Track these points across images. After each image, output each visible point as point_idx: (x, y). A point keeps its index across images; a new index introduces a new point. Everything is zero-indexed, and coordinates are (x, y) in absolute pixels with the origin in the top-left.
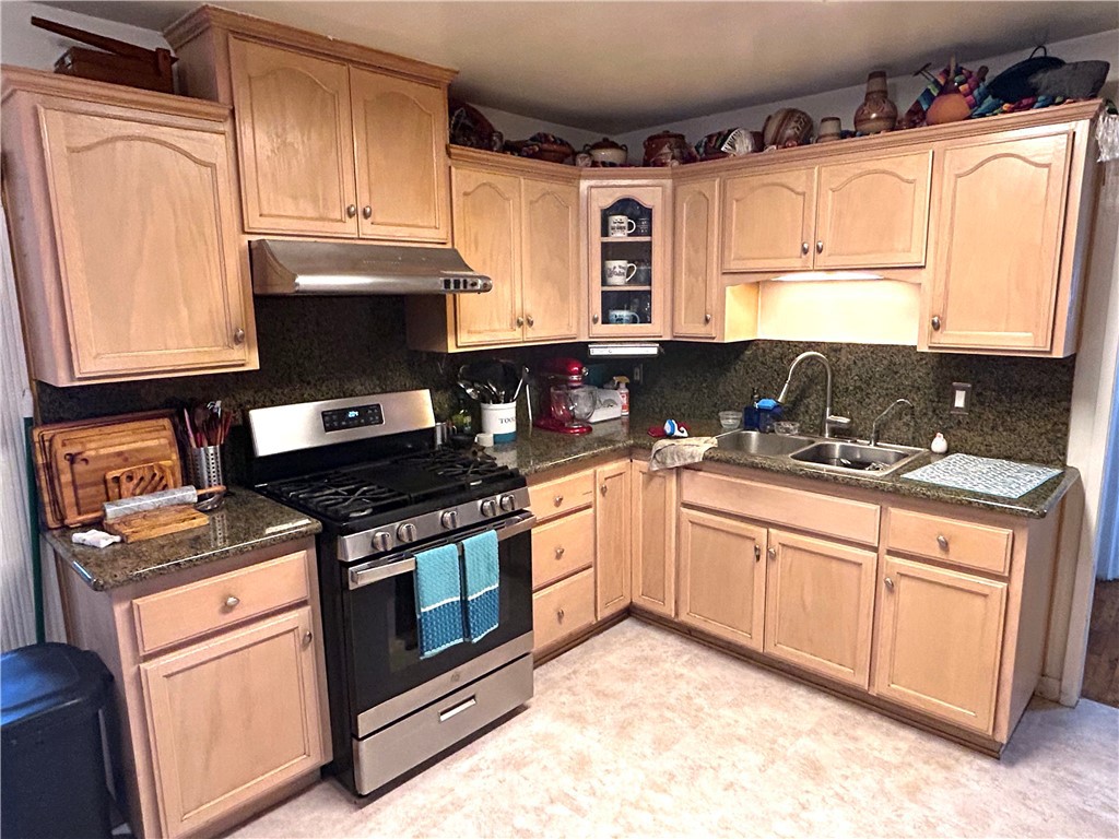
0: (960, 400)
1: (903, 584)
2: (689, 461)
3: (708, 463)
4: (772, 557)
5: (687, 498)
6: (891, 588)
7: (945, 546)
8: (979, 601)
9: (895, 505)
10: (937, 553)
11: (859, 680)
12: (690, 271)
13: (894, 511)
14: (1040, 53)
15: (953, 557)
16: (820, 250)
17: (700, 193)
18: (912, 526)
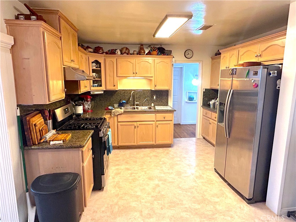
0: (155, 98)
1: (159, 125)
2: (120, 113)
3: (125, 113)
4: (138, 127)
5: (119, 121)
6: (157, 126)
7: (164, 118)
8: (169, 125)
9: (157, 113)
10: (163, 119)
11: (154, 143)
12: (110, 76)
13: (157, 114)
14: (161, 47)
15: (166, 119)
16: (136, 73)
17: (111, 61)
18: (160, 116)
